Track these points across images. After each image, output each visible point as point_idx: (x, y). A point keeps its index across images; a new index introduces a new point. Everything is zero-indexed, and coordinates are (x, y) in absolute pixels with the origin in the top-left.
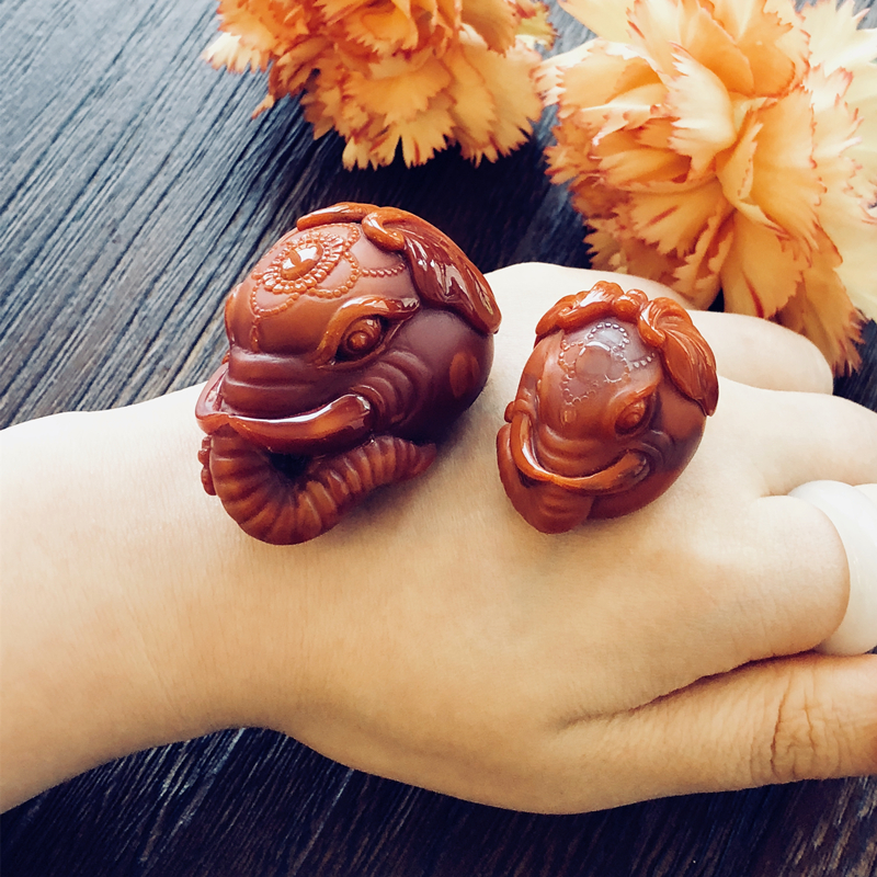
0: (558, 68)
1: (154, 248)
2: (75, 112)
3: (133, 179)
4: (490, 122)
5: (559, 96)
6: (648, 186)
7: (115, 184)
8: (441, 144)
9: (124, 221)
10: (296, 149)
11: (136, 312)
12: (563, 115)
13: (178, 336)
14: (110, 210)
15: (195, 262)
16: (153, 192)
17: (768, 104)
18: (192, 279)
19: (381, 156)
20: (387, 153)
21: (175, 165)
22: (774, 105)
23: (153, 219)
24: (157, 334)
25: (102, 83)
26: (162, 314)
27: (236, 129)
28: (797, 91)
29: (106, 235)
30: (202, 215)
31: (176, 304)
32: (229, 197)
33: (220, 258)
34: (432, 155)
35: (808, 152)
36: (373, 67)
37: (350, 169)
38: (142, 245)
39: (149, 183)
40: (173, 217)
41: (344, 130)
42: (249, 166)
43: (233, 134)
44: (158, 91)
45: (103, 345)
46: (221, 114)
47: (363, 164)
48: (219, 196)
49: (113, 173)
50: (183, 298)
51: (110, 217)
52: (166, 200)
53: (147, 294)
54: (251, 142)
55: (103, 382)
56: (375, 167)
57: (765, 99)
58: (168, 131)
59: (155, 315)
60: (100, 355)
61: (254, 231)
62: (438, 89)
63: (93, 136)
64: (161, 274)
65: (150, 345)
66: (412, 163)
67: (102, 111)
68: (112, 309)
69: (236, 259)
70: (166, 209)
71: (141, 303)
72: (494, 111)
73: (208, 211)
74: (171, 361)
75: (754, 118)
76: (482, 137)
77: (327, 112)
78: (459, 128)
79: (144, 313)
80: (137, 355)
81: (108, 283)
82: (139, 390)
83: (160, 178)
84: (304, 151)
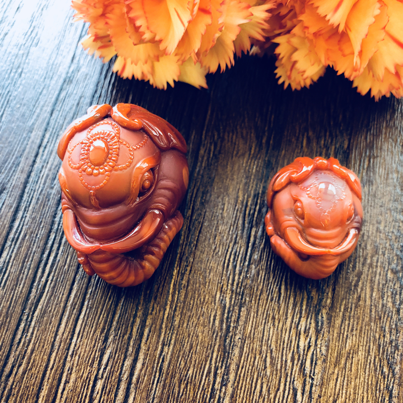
2: (59, 95)
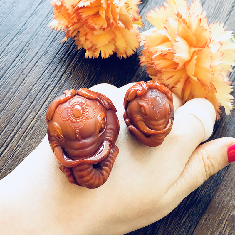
0: (144, 36)
1: (33, 77)
3: (28, 57)
4: (125, 48)
5: (144, 43)
6: (167, 70)
7: (23, 59)
8: (112, 53)
9: (25, 69)
10: (73, 51)
11: (28, 94)
12: (145, 48)
13: (39, 101)
14: (22, 66)
15: (44, 81)
16: (34, 61)
17: (199, 50)
18: (43, 86)
19: (95, 55)
20: (97, 55)
21: (40, 54)
22: (201, 50)
23: (33, 69)
24: (34, 101)
25: (21, 31)
26: (35, 95)
27: (56, 45)
28: (207, 47)
29: (21, 73)
30: (47, 68)
31: (39, 92)
32: (54, 64)
33: (51, 80)
34: (109, 56)
35: (210, 64)
36: (94, 32)
37: (87, 58)
38: (30, 76)
39: (33, 59)
40: (39, 69)
41: (85, 48)
42: (59, 56)
43: (56, 46)
44: (36, 34)
45: (19, 103)
46: (53, 41)
47: (90, 57)
48: (51, 63)
49: (23, 56)
50: (41, 91)
51: (22, 68)
52: (37, 64)
53: (31, 89)
54: (60, 49)
55: (19, 113)
56: (94, 58)
57: (198, 48)
58: (38, 45)
59: (33, 95)
60: (18, 105)
61: (61, 74)
62: (112, 39)
63: (18, 45)
64: (35, 84)
65: (31, 103)
66: (104, 58)
67: (20, 39)
68: (22, 93)
69: (55, 81)
70: (37, 66)
71: (30, 92)
72: (126, 45)
73: (48, 67)
74: (37, 108)
75: (195, 54)
76: (123, 52)
77: (81, 43)
78: (117, 49)
79: (30, 95)
80: (28, 106)
81: (21, 86)
82: (28, 116)
83: (36, 57)
84: (75, 52)
